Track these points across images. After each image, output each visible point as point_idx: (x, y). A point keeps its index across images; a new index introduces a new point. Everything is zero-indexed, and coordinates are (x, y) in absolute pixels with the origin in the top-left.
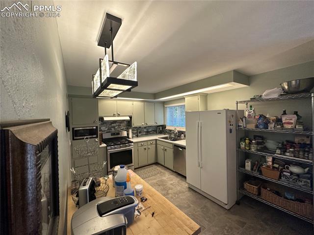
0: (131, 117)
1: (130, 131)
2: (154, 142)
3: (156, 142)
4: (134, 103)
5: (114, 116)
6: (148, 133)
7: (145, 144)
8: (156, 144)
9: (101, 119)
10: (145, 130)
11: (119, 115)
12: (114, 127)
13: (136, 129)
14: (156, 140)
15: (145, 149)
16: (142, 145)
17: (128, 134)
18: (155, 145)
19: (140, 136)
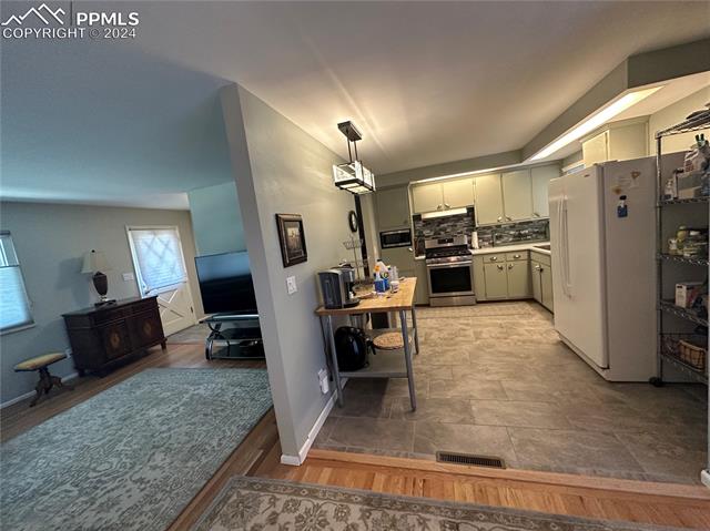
0: (471, 210)
1: (475, 234)
2: (525, 256)
3: (529, 256)
4: (478, 180)
5: (439, 209)
6: (519, 238)
7: (501, 258)
8: (529, 260)
9: (417, 218)
10: (512, 233)
11: (448, 208)
12: (444, 230)
13: (489, 231)
14: (529, 251)
15: (501, 268)
16: (492, 259)
17: (470, 242)
18: (526, 262)
19: (498, 245)
